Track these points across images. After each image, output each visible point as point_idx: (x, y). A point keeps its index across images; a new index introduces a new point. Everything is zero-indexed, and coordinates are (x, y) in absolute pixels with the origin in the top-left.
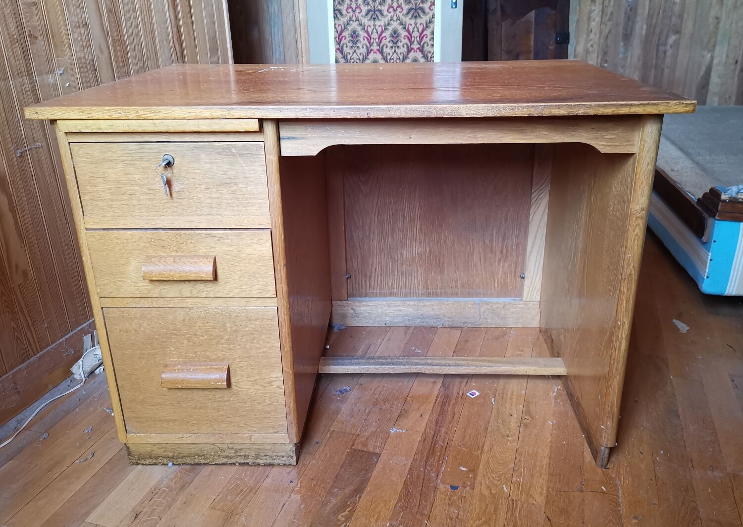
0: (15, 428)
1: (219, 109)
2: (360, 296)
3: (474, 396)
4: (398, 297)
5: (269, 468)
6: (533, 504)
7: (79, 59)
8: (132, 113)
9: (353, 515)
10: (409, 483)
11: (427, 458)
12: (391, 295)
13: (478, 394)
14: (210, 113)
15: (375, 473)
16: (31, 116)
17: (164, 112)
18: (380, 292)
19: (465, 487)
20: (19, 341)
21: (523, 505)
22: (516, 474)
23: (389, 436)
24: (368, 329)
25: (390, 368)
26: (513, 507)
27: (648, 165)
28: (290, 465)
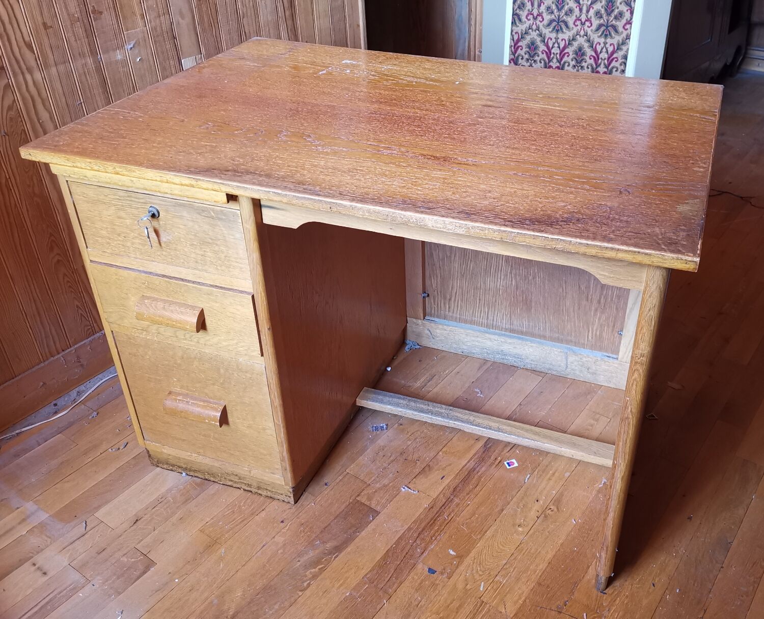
0: (74, 400)
2: (438, 317)
3: (510, 467)
4: (479, 326)
5: (269, 500)
6: (501, 612)
9: (321, 573)
10: (390, 554)
11: (423, 529)
12: (472, 322)
13: (516, 465)
15: (363, 533)
18: (460, 318)
19: (442, 573)
20: (83, 319)
21: (489, 610)
22: (503, 572)
23: (398, 494)
24: (443, 354)
25: (427, 417)
26: (478, 610)
27: (649, 310)
28: (289, 503)
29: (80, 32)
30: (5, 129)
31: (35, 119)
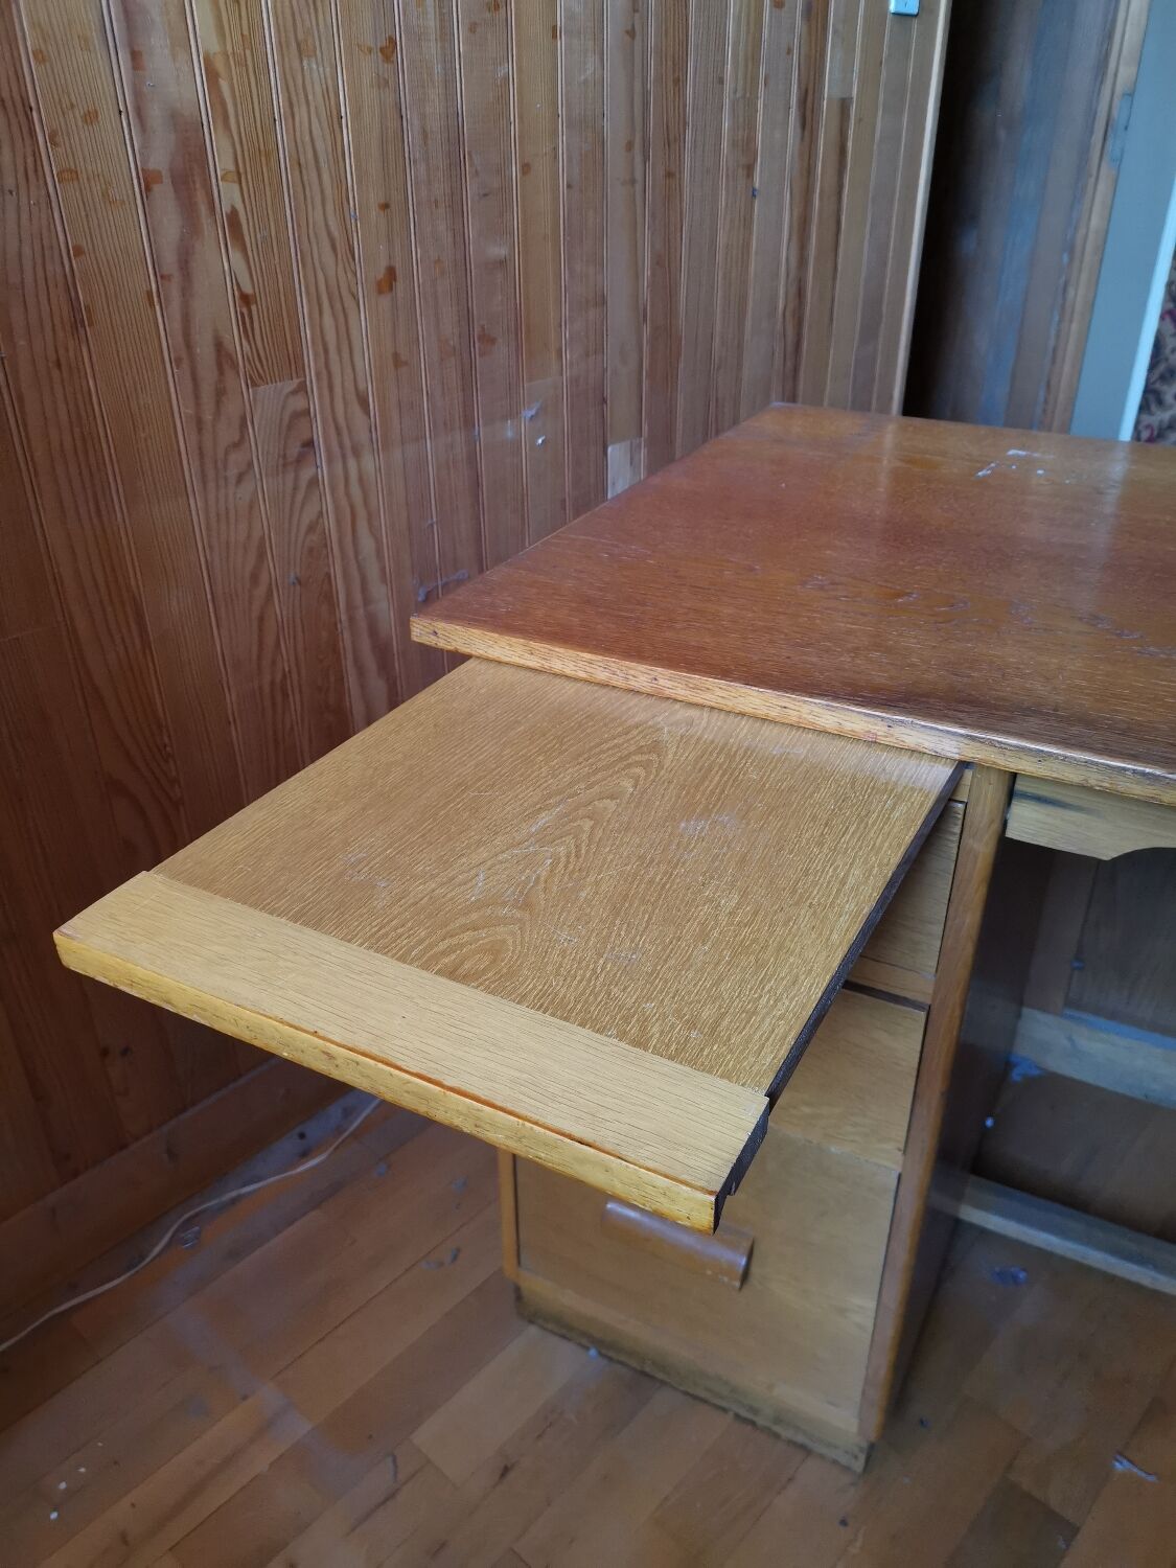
0: (340, 1126)
1: (866, 719)
2: (1095, 1012)
7: (574, 382)
8: (643, 678)
14: (836, 720)
16: (424, 638)
23: (1109, 1476)
28: (847, 1469)
29: (453, 376)
30: (298, 570)
31: (351, 554)
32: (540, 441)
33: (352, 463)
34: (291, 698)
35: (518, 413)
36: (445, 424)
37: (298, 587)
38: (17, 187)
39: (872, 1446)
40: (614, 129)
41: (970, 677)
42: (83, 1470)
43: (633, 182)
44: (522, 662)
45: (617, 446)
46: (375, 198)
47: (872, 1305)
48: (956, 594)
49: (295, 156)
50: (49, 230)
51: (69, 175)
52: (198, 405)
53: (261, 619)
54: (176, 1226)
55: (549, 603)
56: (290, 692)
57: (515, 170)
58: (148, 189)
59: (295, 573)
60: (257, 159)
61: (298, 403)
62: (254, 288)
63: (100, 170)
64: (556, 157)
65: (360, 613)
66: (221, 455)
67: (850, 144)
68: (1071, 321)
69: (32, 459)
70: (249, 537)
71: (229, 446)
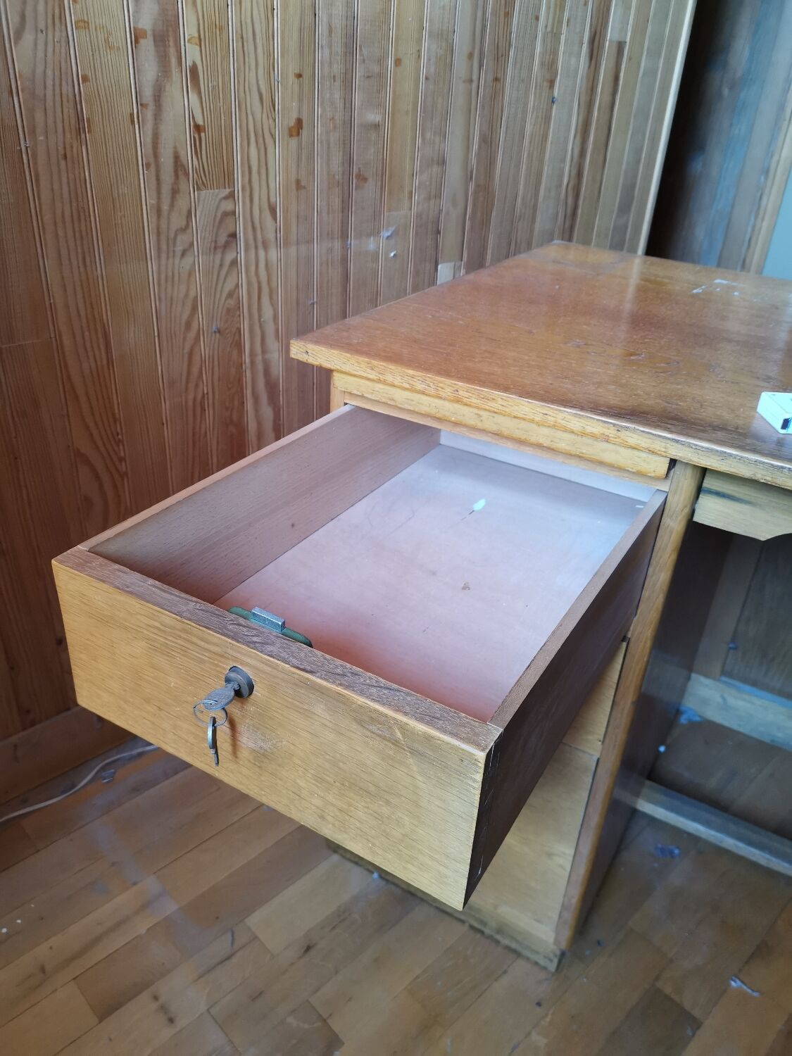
1: (601, 424)
2: (742, 680)
5: (513, 956)
7: (419, 216)
8: (448, 390)
14: (581, 425)
16: (299, 355)
17: (500, 402)
28: (545, 968)
29: (337, 202)
30: (218, 323)
31: (256, 316)
32: (392, 254)
33: (262, 253)
34: (207, 411)
35: (379, 233)
36: (328, 234)
37: (218, 335)
38: (47, 28)
39: (563, 954)
40: (461, 41)
41: (677, 405)
42: (19, 921)
43: (471, 81)
44: (365, 375)
45: (445, 264)
46: (293, 69)
47: (571, 852)
48: (672, 357)
49: (240, 32)
50: (66, 62)
51: (83, 24)
52: (159, 198)
53: (191, 354)
54: (97, 768)
55: (388, 340)
56: (207, 409)
57: (390, 63)
58: (137, 41)
59: (217, 325)
60: (213, 31)
61: (228, 206)
62: (204, 123)
63: (104, 23)
64: (419, 57)
65: (259, 358)
66: (172, 235)
67: (622, 75)
68: (763, 220)
69: (42, 219)
70: (187, 295)
71: (177, 230)
